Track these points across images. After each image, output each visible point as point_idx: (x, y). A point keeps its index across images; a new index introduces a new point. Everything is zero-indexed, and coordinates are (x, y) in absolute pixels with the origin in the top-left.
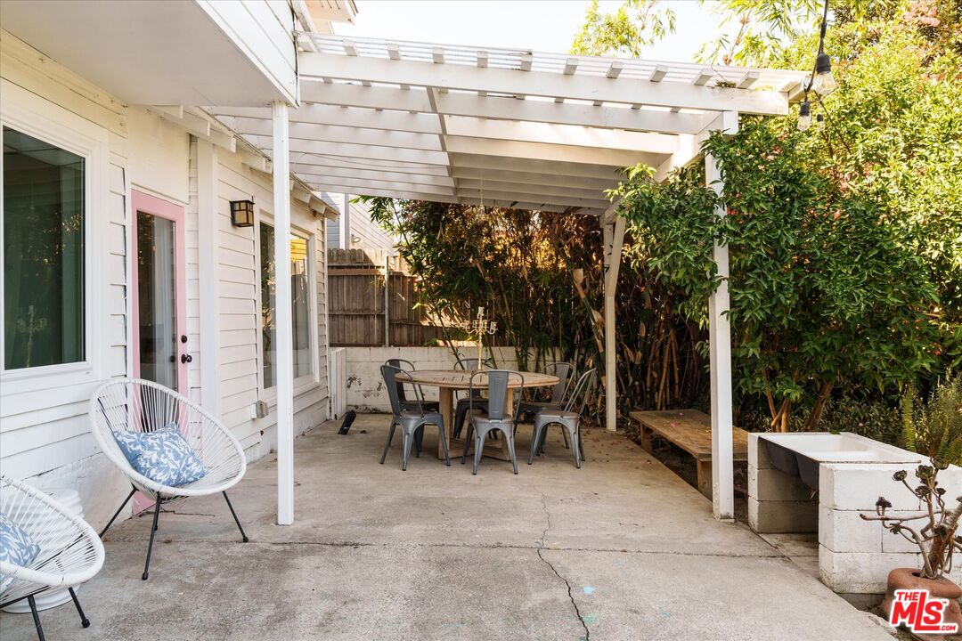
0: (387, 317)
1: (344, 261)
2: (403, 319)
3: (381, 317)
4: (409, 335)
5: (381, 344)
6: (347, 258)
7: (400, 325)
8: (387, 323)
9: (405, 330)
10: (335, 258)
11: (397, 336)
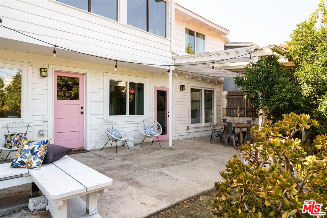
0: (246, 109)
1: (235, 94)
2: (251, 110)
3: (244, 109)
4: (252, 114)
5: (244, 116)
6: (236, 93)
7: (250, 111)
8: (246, 111)
9: (251, 113)
10: (233, 93)
11: (249, 114)
